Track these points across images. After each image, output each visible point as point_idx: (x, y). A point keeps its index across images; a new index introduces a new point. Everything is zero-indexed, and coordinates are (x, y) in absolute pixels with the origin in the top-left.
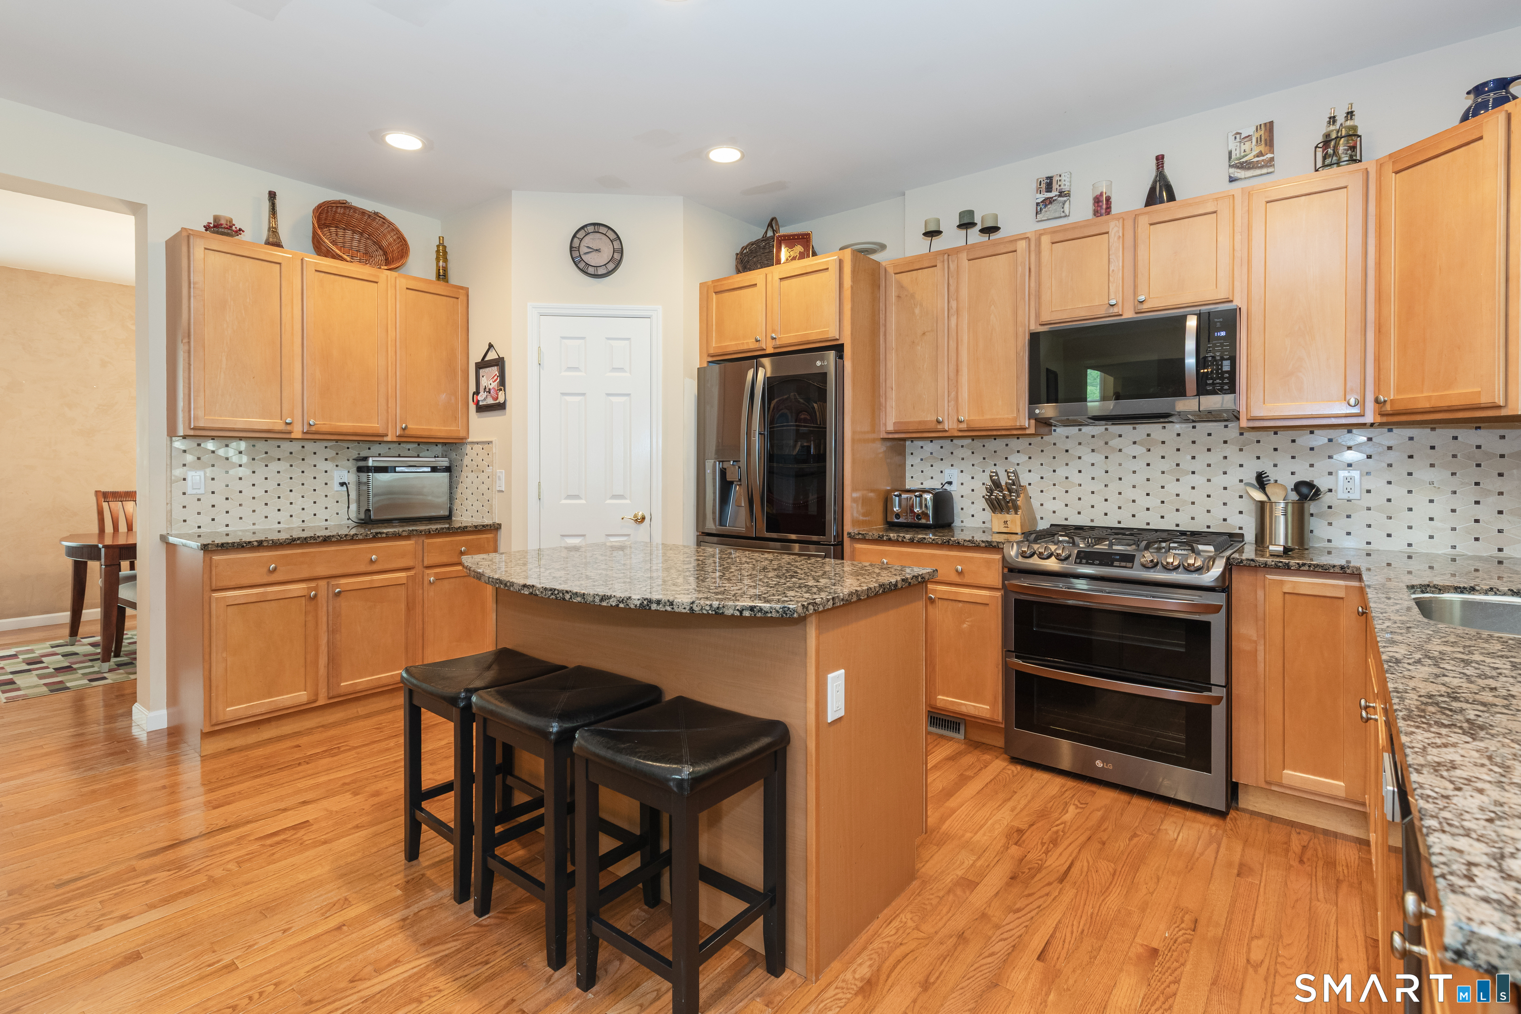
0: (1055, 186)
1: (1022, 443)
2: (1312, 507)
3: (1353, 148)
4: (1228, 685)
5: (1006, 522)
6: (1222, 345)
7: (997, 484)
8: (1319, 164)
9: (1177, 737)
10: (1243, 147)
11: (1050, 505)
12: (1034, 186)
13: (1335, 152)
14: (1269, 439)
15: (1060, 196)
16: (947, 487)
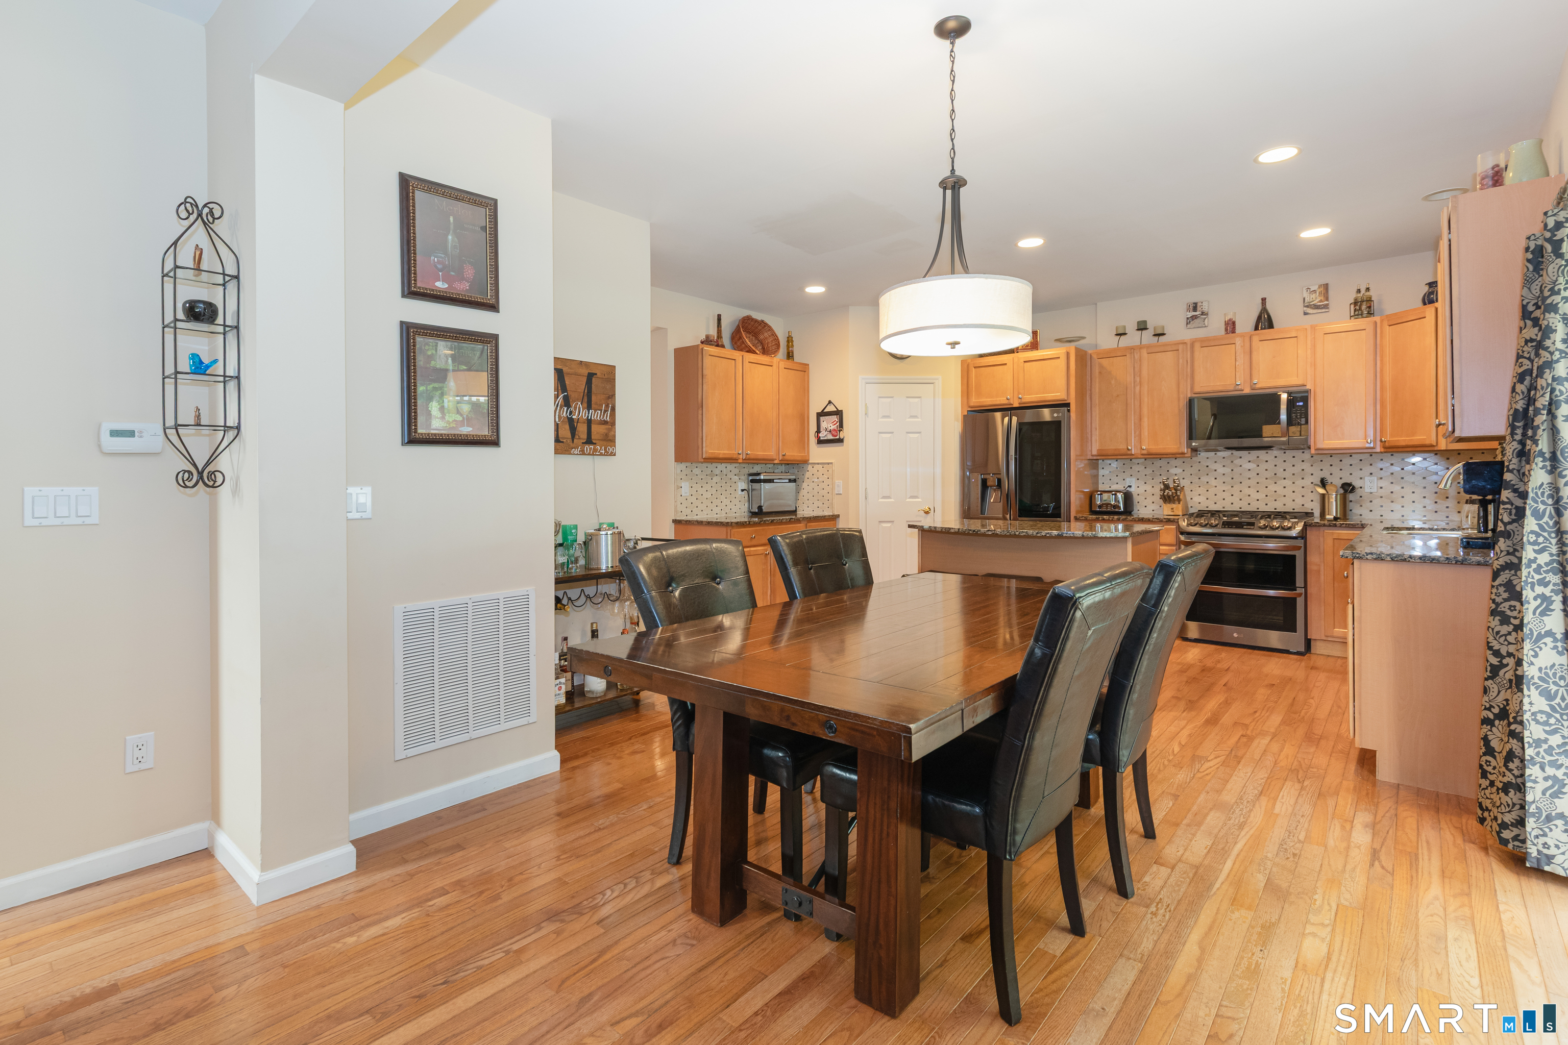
0: (1199, 308)
1: (1178, 462)
2: (1351, 497)
3: (1370, 307)
4: (1305, 587)
5: (1172, 509)
6: (1301, 410)
7: (1167, 487)
8: (1352, 314)
9: (1279, 619)
10: (1312, 296)
11: (1197, 499)
12: (1185, 307)
13: (1360, 309)
14: (1328, 460)
15: (1202, 315)
16: (1128, 489)
